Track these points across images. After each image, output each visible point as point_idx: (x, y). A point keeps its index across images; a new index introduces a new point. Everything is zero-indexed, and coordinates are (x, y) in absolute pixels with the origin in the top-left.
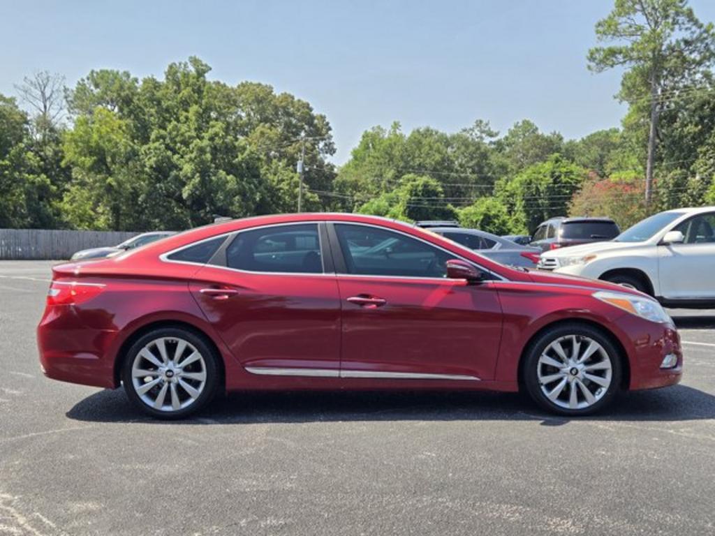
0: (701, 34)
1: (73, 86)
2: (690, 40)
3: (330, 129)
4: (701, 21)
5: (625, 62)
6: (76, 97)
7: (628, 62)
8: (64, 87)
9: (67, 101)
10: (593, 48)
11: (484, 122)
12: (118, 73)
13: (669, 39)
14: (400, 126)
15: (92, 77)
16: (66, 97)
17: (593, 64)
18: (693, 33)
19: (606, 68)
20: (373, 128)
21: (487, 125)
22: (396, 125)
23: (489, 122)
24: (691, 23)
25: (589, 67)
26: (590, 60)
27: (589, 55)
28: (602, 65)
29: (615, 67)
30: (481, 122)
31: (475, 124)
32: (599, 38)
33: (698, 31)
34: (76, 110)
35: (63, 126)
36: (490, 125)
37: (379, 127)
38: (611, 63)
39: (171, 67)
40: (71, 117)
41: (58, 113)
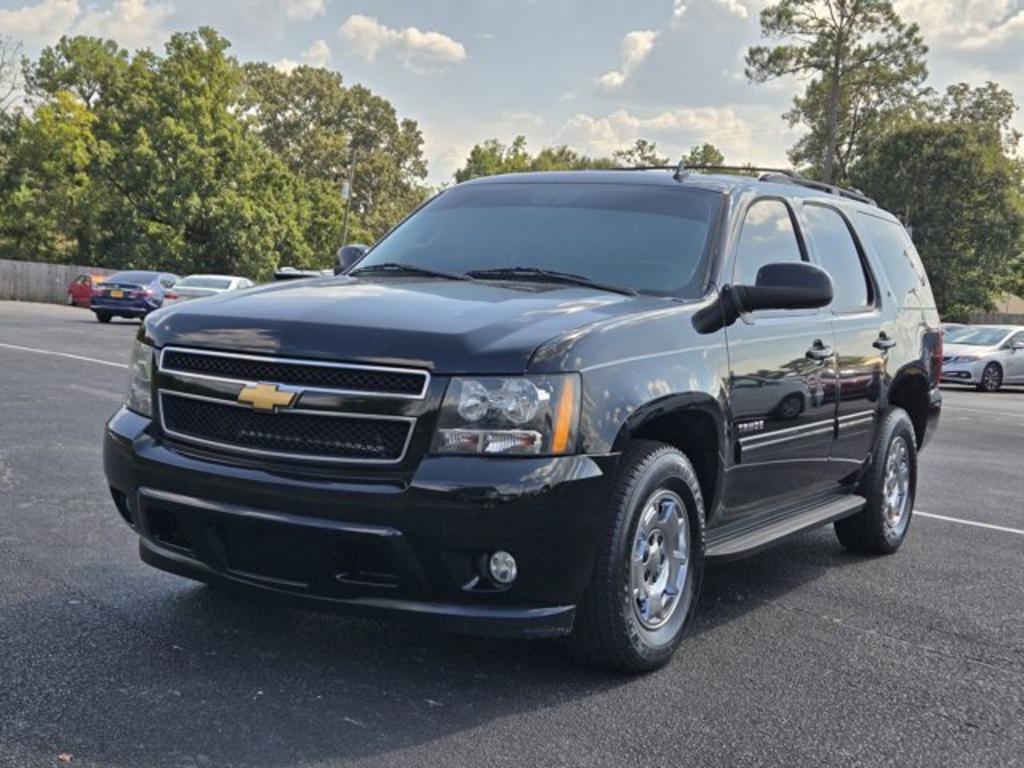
0: (900, 39)
1: (35, 58)
2: (886, 46)
3: (421, 142)
4: (903, 21)
5: (797, 69)
6: (39, 73)
7: (802, 70)
8: (23, 56)
9: (26, 77)
10: (754, 46)
11: (650, 144)
12: (100, 41)
13: (858, 42)
14: (525, 143)
15: (62, 46)
16: (24, 72)
17: (753, 69)
18: (889, 36)
19: (770, 77)
20: (486, 143)
21: (652, 148)
22: (519, 142)
23: (655, 144)
24: (890, 22)
25: (747, 73)
26: (749, 63)
27: (748, 56)
28: (766, 72)
29: (784, 76)
30: (644, 143)
31: (636, 146)
32: (764, 32)
33: (896, 34)
34: (40, 91)
35: (18, 111)
36: (655, 150)
37: (494, 142)
38: (778, 70)
39: (174, 38)
40: (31, 101)
41: (9, 93)
